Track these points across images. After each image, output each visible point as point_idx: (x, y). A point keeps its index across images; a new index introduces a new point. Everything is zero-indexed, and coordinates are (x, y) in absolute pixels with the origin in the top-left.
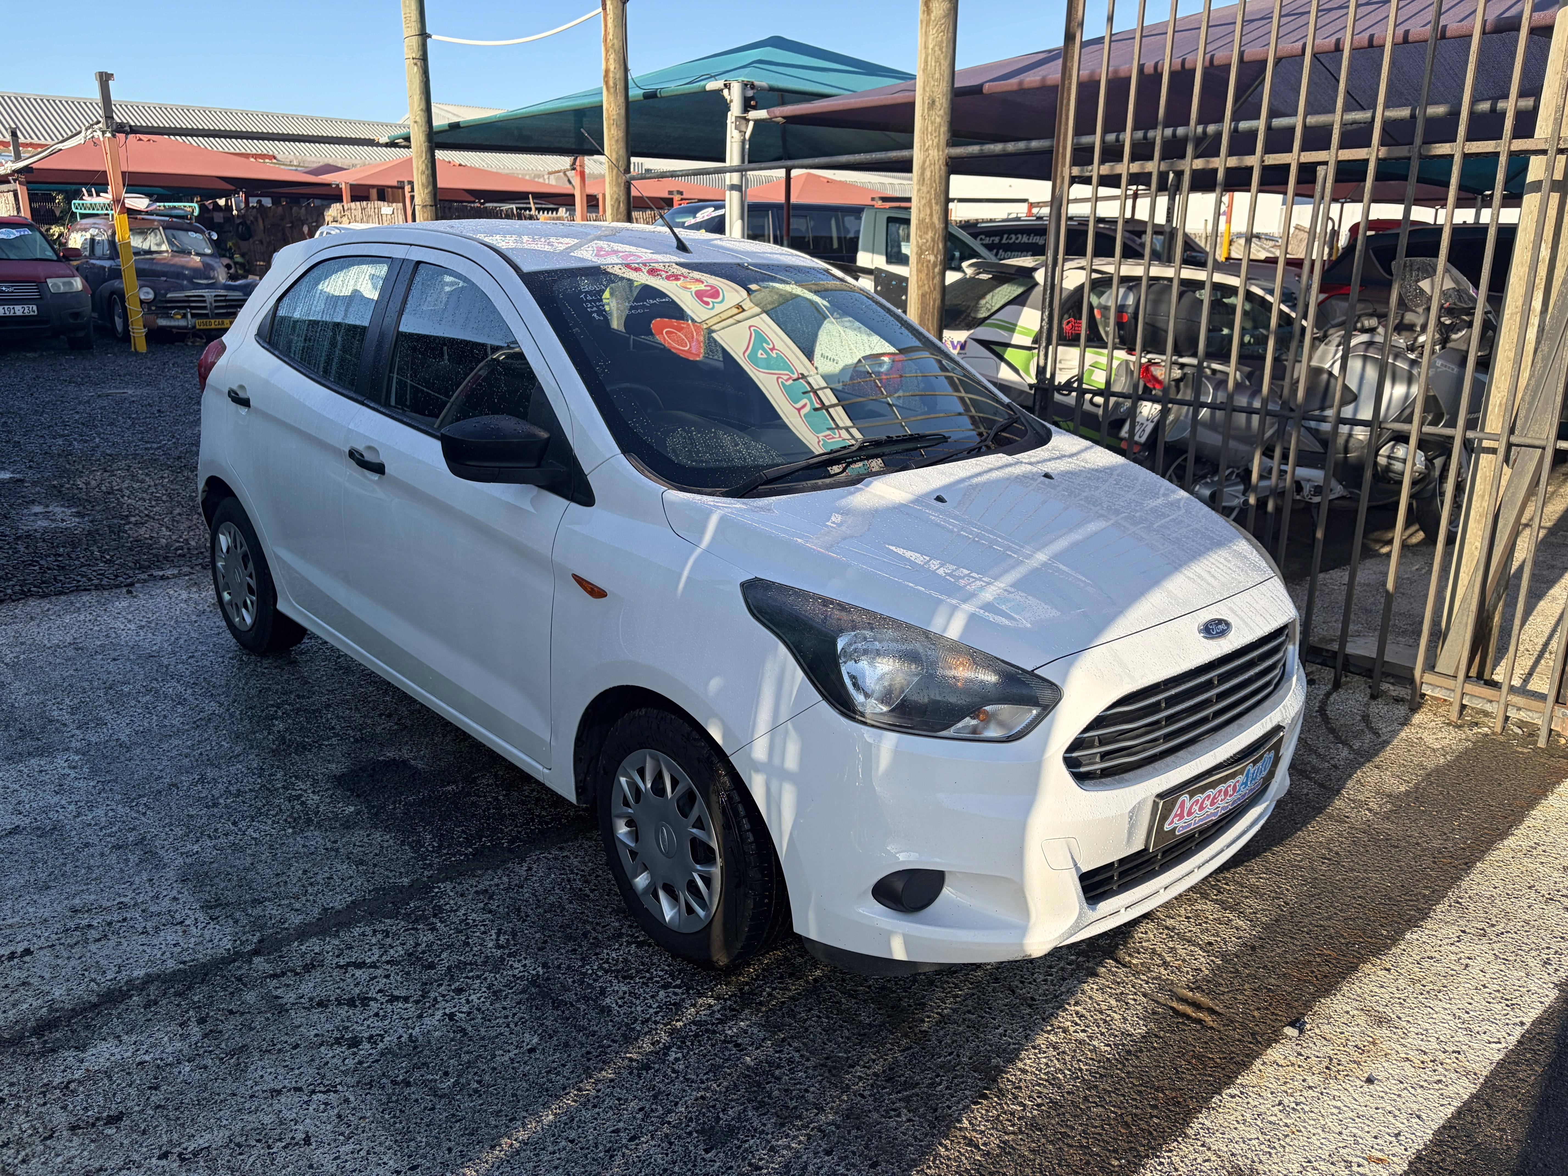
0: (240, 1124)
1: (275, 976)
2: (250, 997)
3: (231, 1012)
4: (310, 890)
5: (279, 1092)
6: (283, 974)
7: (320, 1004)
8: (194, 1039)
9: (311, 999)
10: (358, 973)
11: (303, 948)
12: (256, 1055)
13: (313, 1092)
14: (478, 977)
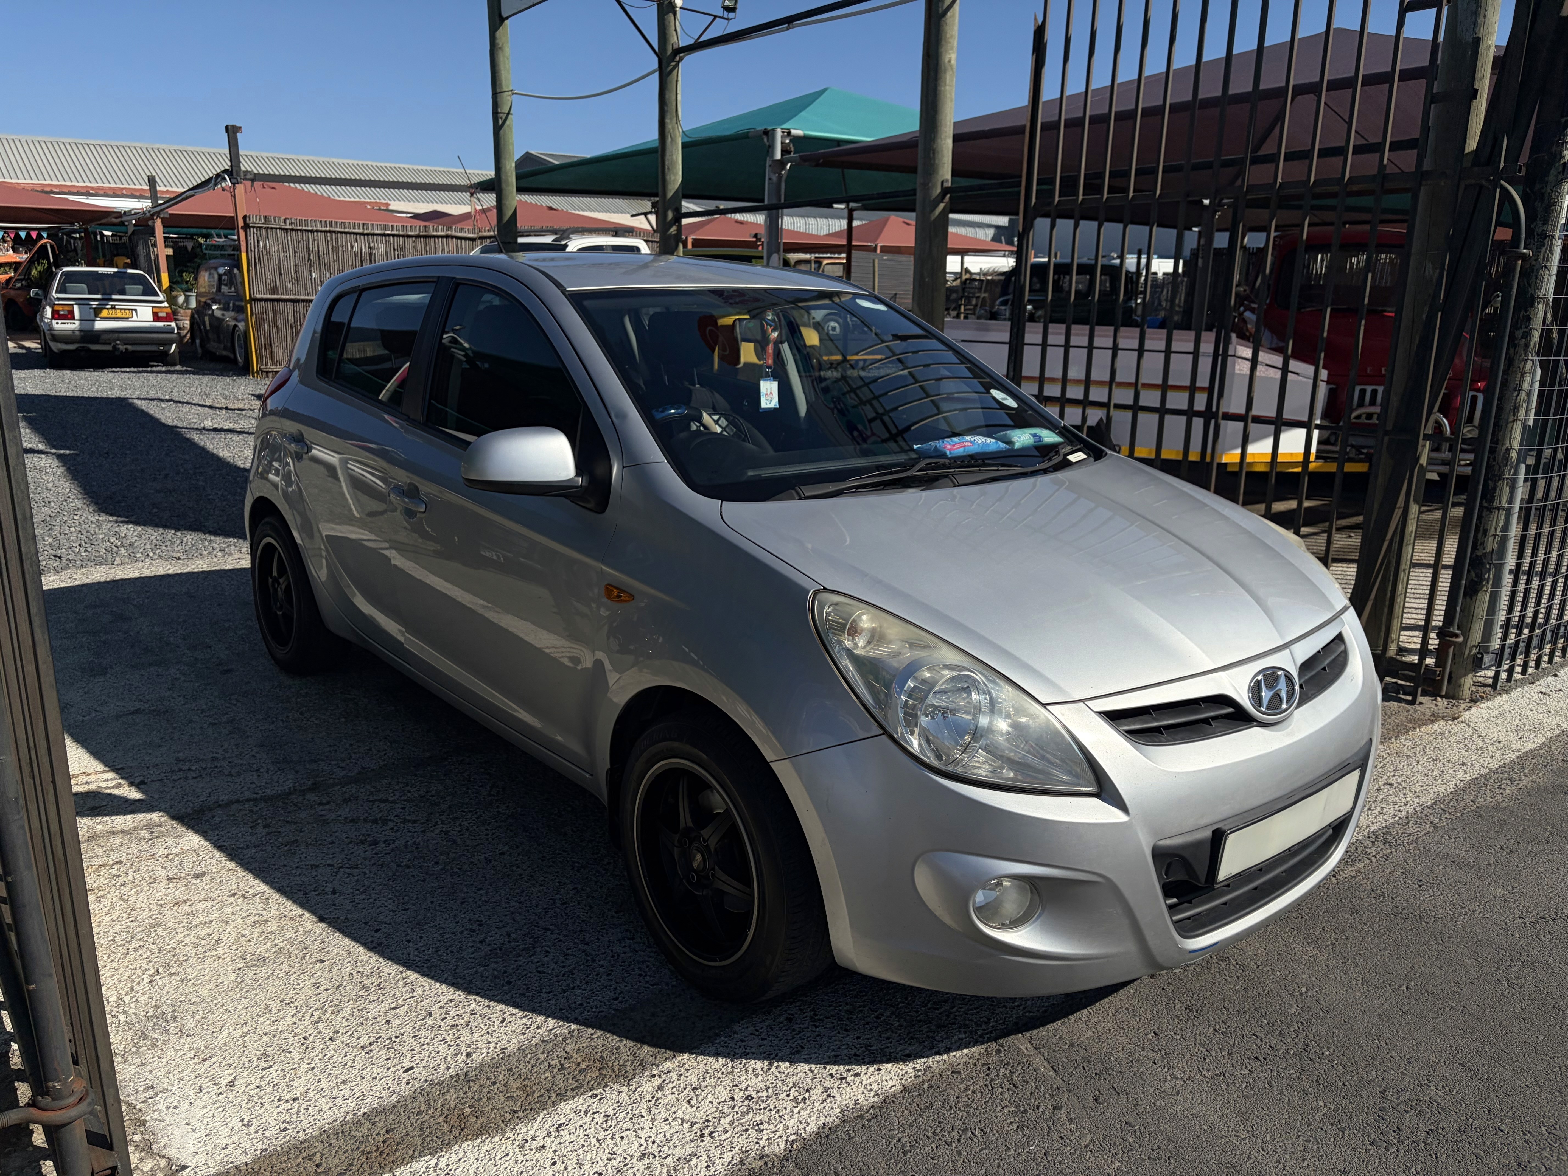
0: (288, 881)
1: (321, 804)
2: (303, 815)
3: (288, 822)
4: (354, 756)
5: (318, 866)
6: (328, 803)
7: (352, 821)
8: (259, 836)
9: (346, 818)
10: (382, 805)
11: (344, 789)
12: (303, 847)
13: (342, 867)
14: (470, 812)
